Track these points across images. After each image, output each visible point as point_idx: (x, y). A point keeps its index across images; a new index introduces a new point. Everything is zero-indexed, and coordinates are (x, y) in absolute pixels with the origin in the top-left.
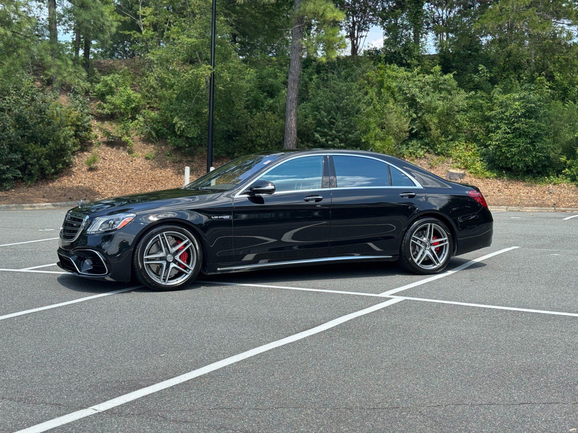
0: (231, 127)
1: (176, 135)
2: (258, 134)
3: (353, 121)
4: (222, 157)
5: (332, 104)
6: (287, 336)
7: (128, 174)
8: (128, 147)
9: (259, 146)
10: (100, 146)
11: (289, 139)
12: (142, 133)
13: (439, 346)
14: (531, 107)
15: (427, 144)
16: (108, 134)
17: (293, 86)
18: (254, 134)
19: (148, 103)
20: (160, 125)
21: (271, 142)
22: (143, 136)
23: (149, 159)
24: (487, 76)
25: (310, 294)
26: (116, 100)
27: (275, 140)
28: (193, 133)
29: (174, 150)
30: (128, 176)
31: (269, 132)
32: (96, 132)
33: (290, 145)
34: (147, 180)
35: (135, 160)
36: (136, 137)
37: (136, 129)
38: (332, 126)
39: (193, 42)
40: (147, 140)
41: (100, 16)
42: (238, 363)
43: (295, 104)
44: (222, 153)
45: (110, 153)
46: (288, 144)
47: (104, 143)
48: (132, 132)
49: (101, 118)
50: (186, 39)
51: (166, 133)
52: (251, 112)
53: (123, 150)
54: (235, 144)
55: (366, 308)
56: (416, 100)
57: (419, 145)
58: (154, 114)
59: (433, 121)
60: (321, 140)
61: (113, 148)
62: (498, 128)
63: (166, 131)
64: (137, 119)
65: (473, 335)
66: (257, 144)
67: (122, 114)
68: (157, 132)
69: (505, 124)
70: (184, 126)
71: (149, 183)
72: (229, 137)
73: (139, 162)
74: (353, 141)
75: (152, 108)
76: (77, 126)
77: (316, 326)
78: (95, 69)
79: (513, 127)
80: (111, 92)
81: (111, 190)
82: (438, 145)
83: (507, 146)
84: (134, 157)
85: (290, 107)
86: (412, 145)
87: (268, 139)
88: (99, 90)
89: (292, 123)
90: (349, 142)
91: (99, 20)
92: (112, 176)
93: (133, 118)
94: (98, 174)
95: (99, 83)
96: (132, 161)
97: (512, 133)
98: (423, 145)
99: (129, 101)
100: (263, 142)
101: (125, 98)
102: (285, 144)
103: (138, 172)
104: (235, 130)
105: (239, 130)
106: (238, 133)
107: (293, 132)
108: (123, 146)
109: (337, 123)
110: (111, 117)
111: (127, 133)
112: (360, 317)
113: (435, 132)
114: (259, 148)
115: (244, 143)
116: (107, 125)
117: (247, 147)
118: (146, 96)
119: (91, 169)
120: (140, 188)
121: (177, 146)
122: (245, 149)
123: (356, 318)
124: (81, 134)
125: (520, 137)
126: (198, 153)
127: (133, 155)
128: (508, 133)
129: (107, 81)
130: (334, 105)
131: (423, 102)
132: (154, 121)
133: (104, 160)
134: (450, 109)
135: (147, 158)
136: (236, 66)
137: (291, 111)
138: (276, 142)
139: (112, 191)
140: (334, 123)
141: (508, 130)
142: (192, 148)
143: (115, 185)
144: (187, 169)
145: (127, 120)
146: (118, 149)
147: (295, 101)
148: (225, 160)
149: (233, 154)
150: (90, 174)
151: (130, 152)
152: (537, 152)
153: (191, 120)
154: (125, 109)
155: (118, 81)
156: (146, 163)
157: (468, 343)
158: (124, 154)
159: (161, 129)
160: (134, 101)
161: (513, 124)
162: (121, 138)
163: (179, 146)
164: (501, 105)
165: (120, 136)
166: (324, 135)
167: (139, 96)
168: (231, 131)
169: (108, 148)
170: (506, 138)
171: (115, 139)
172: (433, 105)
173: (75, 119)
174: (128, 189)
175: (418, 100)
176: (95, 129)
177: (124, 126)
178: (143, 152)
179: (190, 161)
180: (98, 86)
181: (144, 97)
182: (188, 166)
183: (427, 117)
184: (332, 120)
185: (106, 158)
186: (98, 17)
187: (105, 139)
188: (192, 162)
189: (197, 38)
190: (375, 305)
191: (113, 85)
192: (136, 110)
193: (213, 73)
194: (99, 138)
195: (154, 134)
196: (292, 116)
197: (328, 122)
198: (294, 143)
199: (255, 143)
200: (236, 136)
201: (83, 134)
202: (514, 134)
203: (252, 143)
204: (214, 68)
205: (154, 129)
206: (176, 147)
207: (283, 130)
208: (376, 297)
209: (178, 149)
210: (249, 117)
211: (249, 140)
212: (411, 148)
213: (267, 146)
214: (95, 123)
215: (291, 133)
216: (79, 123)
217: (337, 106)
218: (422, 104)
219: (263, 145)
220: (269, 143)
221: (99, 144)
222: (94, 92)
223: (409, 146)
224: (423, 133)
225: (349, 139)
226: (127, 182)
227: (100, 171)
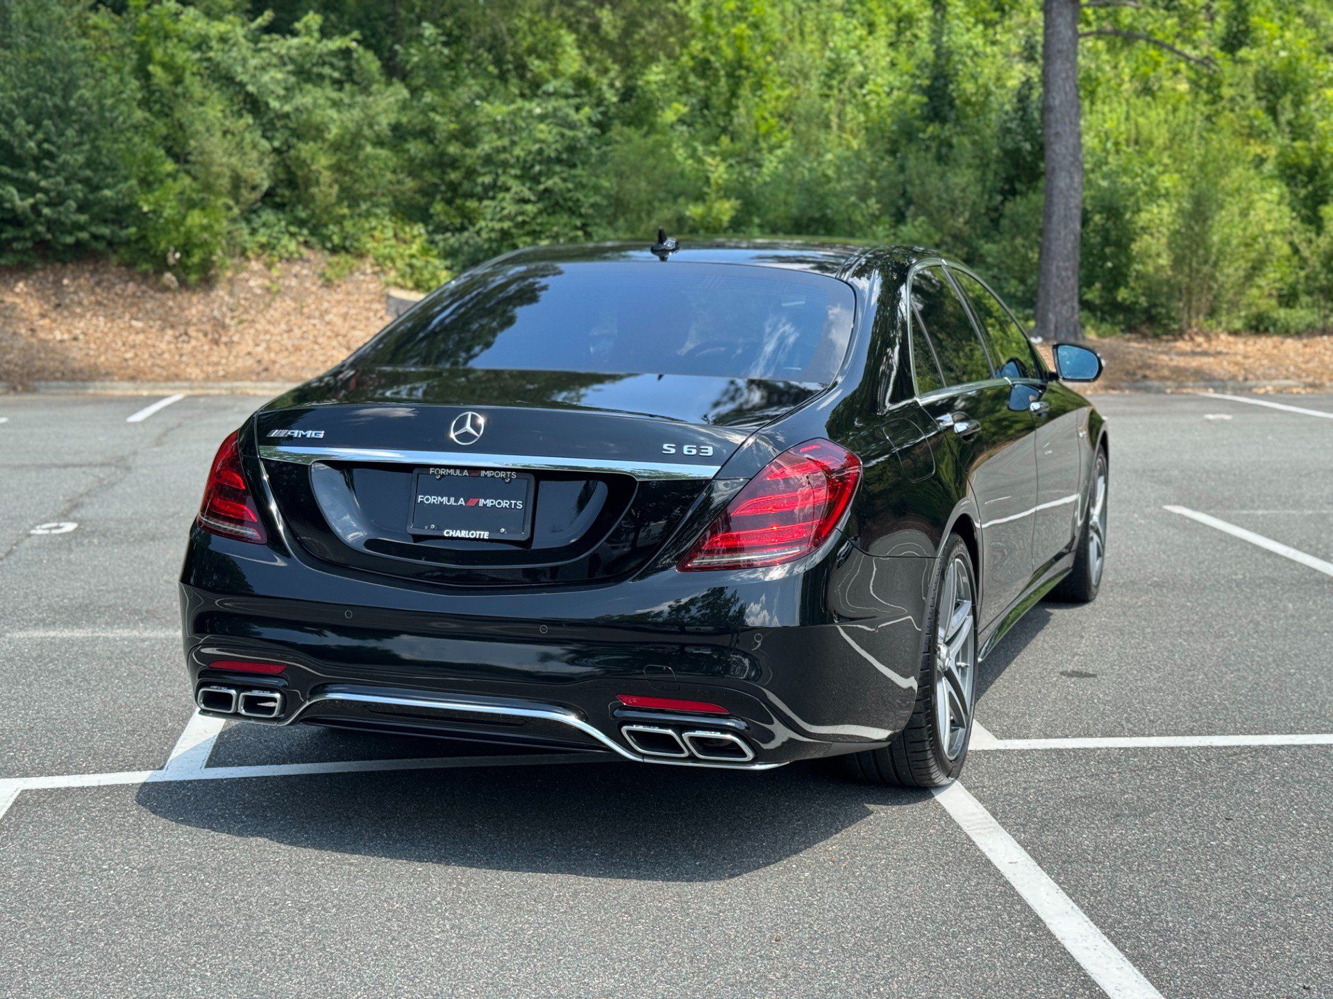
3: (104, 152)
5: (44, 100)
14: (574, 139)
15: (301, 223)
24: (441, 53)
38: (46, 162)
56: (267, 104)
57: (284, 224)
60: (18, 202)
62: (500, 187)
69: (516, 177)
74: (112, 208)
79: (542, 187)
82: (331, 227)
83: (528, 234)
86: (264, 225)
90: (96, 209)
97: (538, 201)
98: (294, 224)
109: (63, 157)
113: (326, 190)
125: (554, 213)
128: (529, 201)
130: (50, 104)
131: (286, 109)
140: (51, 156)
141: (527, 194)
161: (536, 180)
164: (497, 127)
166: (27, 188)
170: (522, 213)
172: (317, 117)
175: (275, 104)
183: (305, 149)
184: (46, 146)
197: (36, 151)
202: (540, 205)
212: (262, 230)
217: (55, 106)
218: (287, 116)
223: (255, 225)
224: (287, 193)
225: (99, 202)
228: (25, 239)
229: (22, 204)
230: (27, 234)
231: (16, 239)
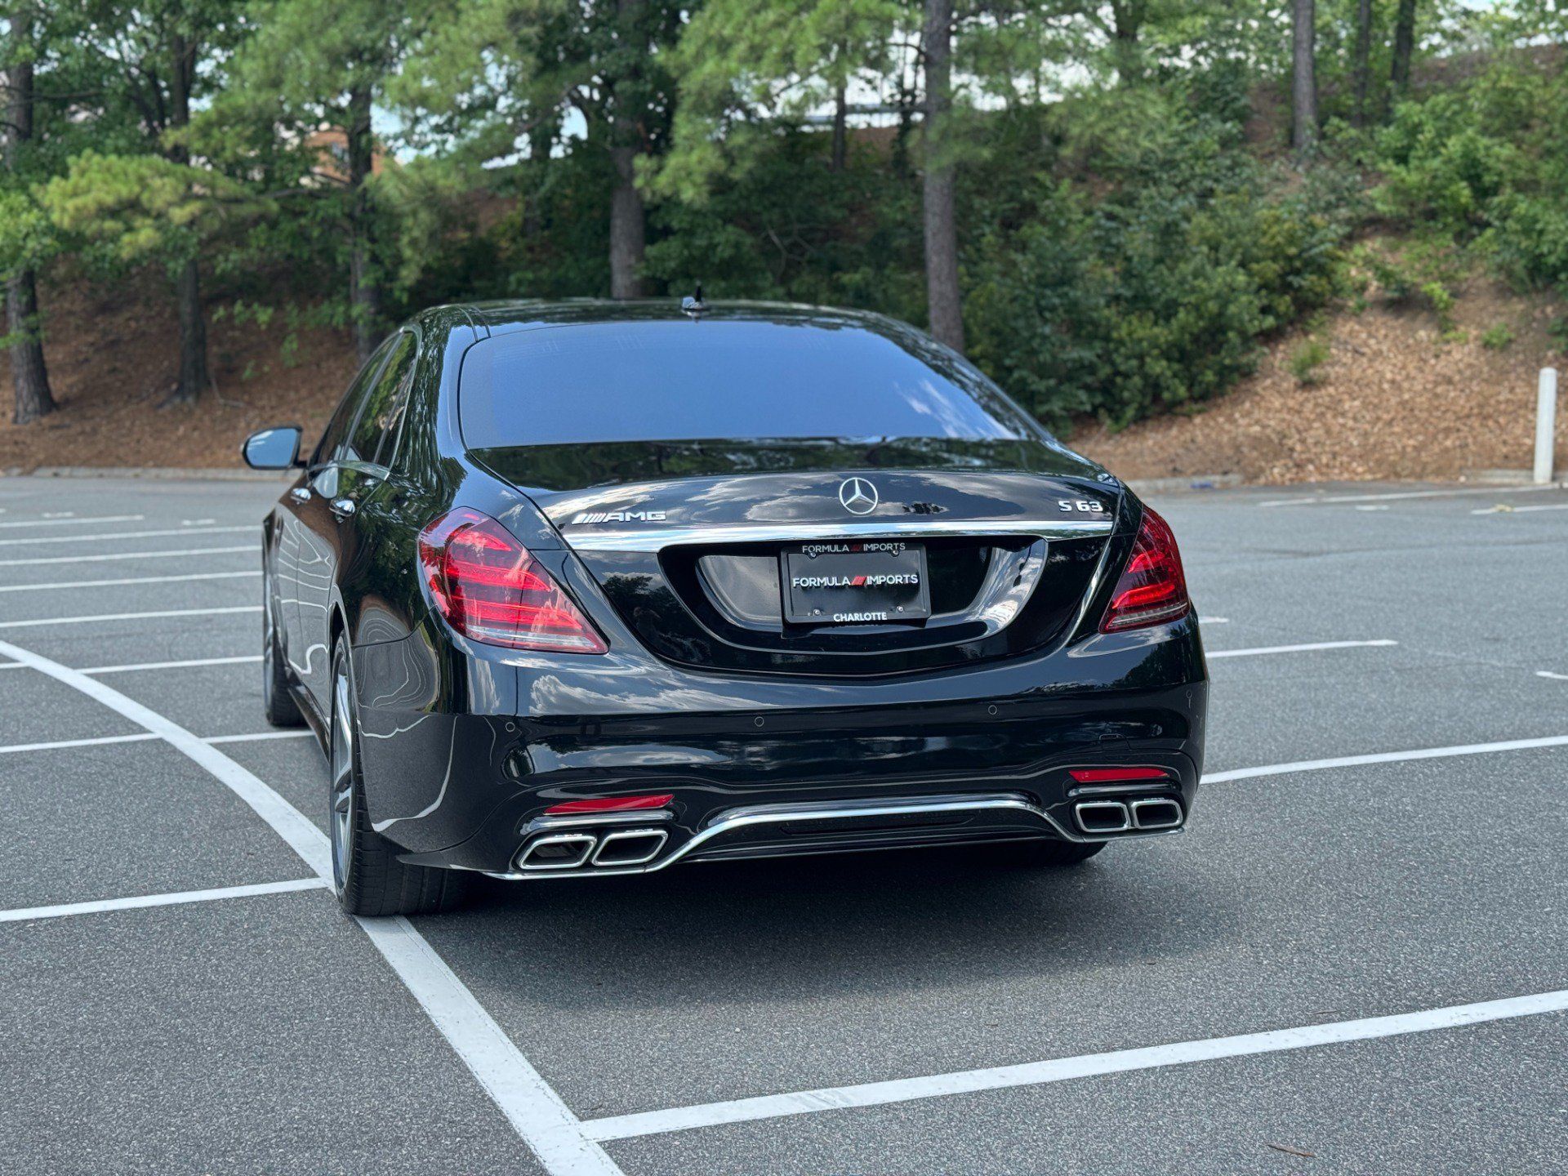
7: (1407, 397)
8: (1440, 314)
10: (1364, 315)
16: (1385, 276)
23: (1494, 347)
30: (1403, 403)
32: (1353, 272)
34: (1456, 412)
35: (1449, 352)
45: (1384, 334)
47: (1381, 303)
53: (1428, 322)
61: (1398, 317)
68: (1535, 261)
71: (1457, 420)
73: (1458, 357)
76: (1290, 259)
81: (1335, 444)
84: (1449, 342)
92: (1356, 403)
93: (1482, 224)
94: (1321, 397)
96: (1437, 356)
103: (1439, 390)
108: (1426, 312)
119: (1308, 385)
120: (1421, 438)
124: (1296, 281)
127: (1451, 335)
129: (1410, 117)
133: (1356, 356)
135: (1487, 345)
144: (1548, 377)
146: (1413, 319)
150: (1300, 396)
151: (1445, 328)
156: (1481, 359)
158: (1426, 333)
162: (1418, 286)
165: (1417, 280)
169: (1384, 319)
171: (1403, 292)
173: (1279, 239)
178: (1485, 327)
180: (1385, 135)
182: (1552, 366)
185: (1365, 350)
187: (1382, 293)
201: (1308, 281)
205: (1525, 253)
216: (1292, 251)
221: (1362, 308)
226: (1393, 420)
227: (1331, 390)
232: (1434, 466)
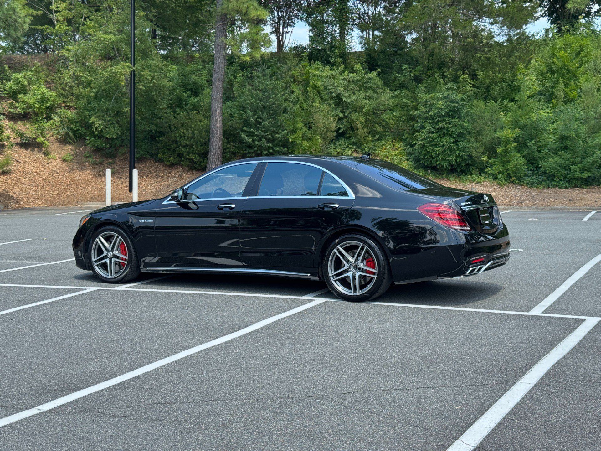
0: (153, 127)
1: (95, 136)
2: (182, 135)
3: (279, 121)
4: (145, 158)
5: (258, 103)
6: (215, 339)
7: (44, 178)
8: (43, 149)
9: (183, 146)
10: (13, 148)
11: (215, 139)
12: (58, 133)
13: (353, 343)
14: (454, 107)
15: (354, 144)
16: (21, 135)
17: (218, 84)
18: (178, 135)
19: (64, 102)
20: (78, 125)
21: (196, 143)
22: (59, 137)
23: (67, 161)
24: (411, 75)
25: (237, 299)
26: (29, 98)
27: (200, 141)
28: (113, 133)
29: (94, 151)
30: (45, 180)
31: (193, 132)
32: (7, 133)
33: (216, 145)
34: (65, 183)
35: (52, 162)
36: (52, 137)
37: (51, 130)
38: (258, 125)
39: (110, 39)
40: (64, 140)
41: (11, 12)
42: (170, 364)
43: (221, 103)
44: (145, 154)
45: (25, 155)
46: (214, 144)
47: (17, 144)
48: (47, 132)
49: (13, 118)
50: (103, 36)
51: (85, 133)
52: (175, 112)
53: (39, 152)
54: (159, 145)
55: (290, 310)
56: (342, 99)
57: (347, 144)
58: (71, 114)
59: (359, 119)
60: (247, 140)
61: (27, 149)
62: (423, 127)
63: (85, 131)
64: (52, 119)
65: (385, 332)
66: (181, 145)
67: (36, 114)
68: (75, 132)
69: (429, 123)
70: (102, 127)
71: (67, 186)
72: (152, 137)
73: (55, 164)
74: (280, 141)
75: (69, 107)
77: (242, 328)
78: (5, 66)
79: (438, 127)
80: (23, 90)
81: (26, 194)
82: (365, 145)
83: (432, 146)
84: (50, 159)
85: (215, 106)
86: (340, 145)
87: (193, 139)
88: (11, 88)
89: (217, 123)
90: (276, 142)
91: (10, 17)
92: (26, 180)
93: (48, 118)
94: (12, 177)
95: (10, 81)
96: (48, 164)
97: (437, 132)
98: (351, 144)
99: (43, 100)
100: (187, 142)
101: (39, 97)
102: (211, 144)
103: (55, 175)
104: (158, 130)
105: (162, 130)
106: (161, 134)
107: (218, 132)
108: (38, 147)
109: (263, 123)
110: (25, 117)
111: (42, 134)
112: (284, 318)
113: (362, 131)
114: (183, 149)
115: (168, 144)
116: (20, 126)
117: (171, 148)
118: (62, 94)
119: (4, 173)
120: (57, 192)
121: (97, 147)
122: (169, 150)
123: (280, 320)
125: (444, 137)
126: (119, 155)
127: (50, 157)
128: (433, 133)
129: (18, 79)
130: (260, 104)
131: (349, 101)
132: (71, 121)
133: (18, 163)
134: (377, 108)
135: (64, 160)
136: (157, 64)
137: (216, 110)
138: (201, 143)
139: (28, 196)
140: (260, 123)
141: (433, 130)
142: (113, 149)
143: (31, 189)
144: (108, 172)
145: (41, 120)
146: (33, 151)
147: (220, 100)
148: (149, 162)
149: (157, 155)
150: (3, 177)
151: (46, 154)
152: (460, 151)
153: (110, 120)
154: (39, 108)
155: (31, 78)
156: (64, 165)
157: (380, 339)
158: (40, 156)
159: (78, 130)
160: (49, 100)
161: (437, 123)
162: (35, 139)
163: (99, 147)
164: (425, 104)
165: (35, 137)
166: (251, 135)
167: (54, 94)
168: (153, 131)
169: (22, 150)
170: (430, 137)
171: (29, 140)
172: (359, 104)
174: (45, 193)
175: (344, 99)
176: (7, 130)
177: (39, 126)
178: (60, 154)
179: (111, 163)
180: (10, 84)
181: (60, 95)
182: (109, 168)
183: (354, 116)
184: (258, 119)
185: (20, 161)
186: (10, 14)
187: (19, 140)
188: (113, 163)
189: (115, 35)
190: (298, 307)
191: (26, 83)
192: (51, 110)
193: (134, 71)
194: (12, 139)
195: (71, 134)
196: (217, 116)
197: (254, 122)
198: (220, 144)
199: (179, 143)
200: (159, 137)
202: (438, 134)
203: (177, 143)
204: (134, 66)
205: (72, 129)
206: (95, 148)
207: (208, 130)
208: (299, 299)
209: (98, 150)
210: (172, 117)
211: (173, 141)
212: (339, 147)
213: (192, 147)
214: (6, 123)
215: (217, 134)
217: (263, 105)
218: (349, 104)
219: (187, 145)
220: (194, 144)
221: (12, 146)
222: (5, 90)
223: (337, 145)
224: (350, 132)
225: (277, 139)
226: (43, 186)
227: (14, 175)
228: (253, 153)
229: (249, 140)
230: (252, 151)
231: (249, 153)
232: (67, 201)
